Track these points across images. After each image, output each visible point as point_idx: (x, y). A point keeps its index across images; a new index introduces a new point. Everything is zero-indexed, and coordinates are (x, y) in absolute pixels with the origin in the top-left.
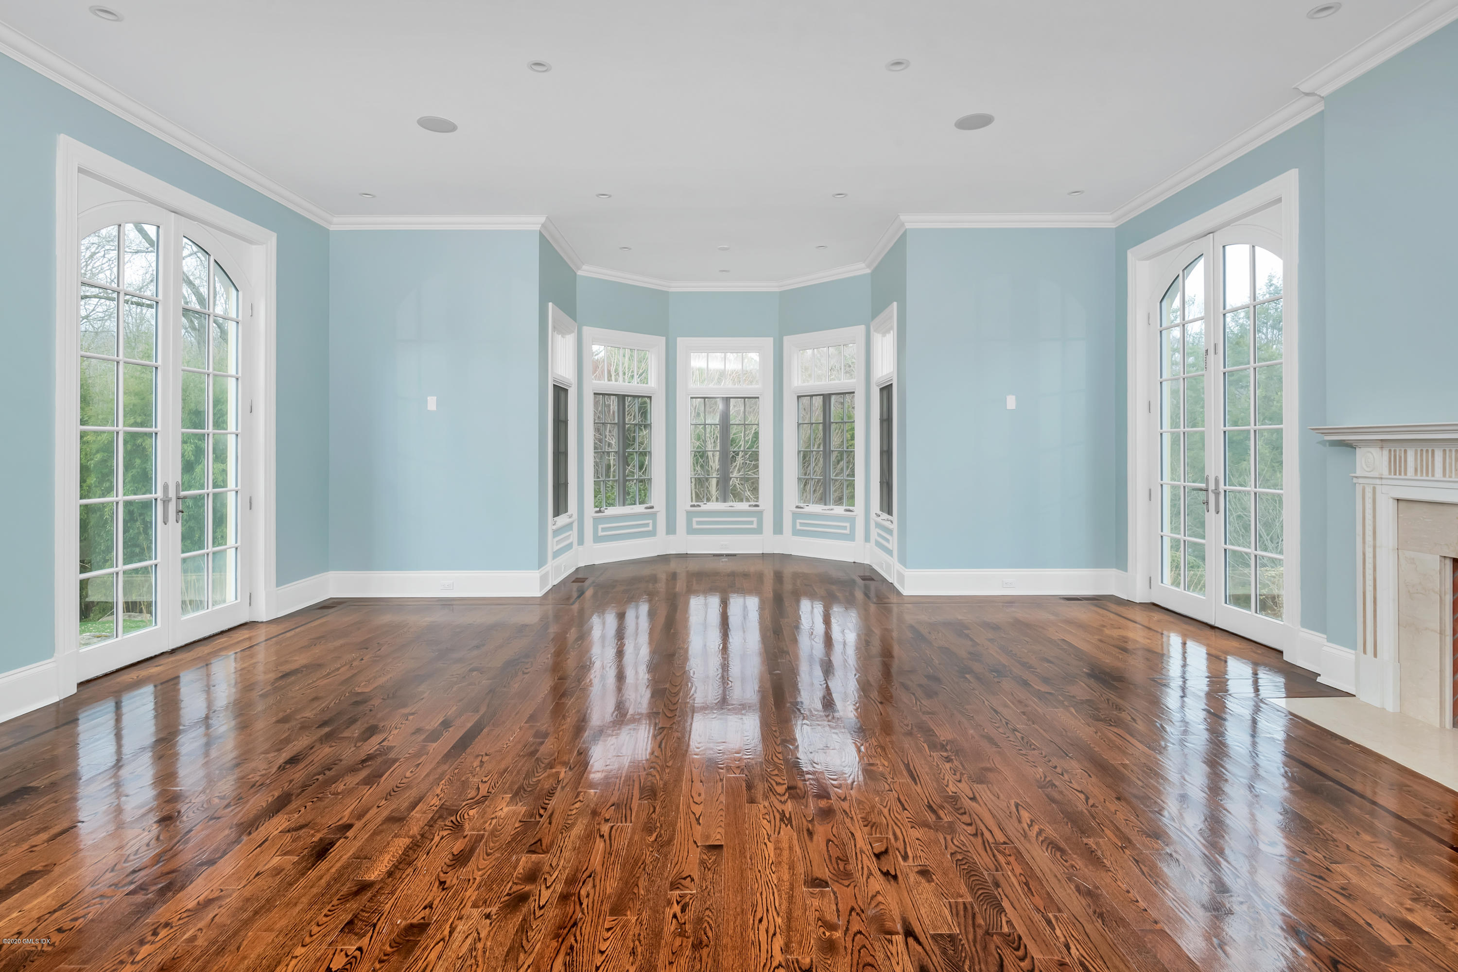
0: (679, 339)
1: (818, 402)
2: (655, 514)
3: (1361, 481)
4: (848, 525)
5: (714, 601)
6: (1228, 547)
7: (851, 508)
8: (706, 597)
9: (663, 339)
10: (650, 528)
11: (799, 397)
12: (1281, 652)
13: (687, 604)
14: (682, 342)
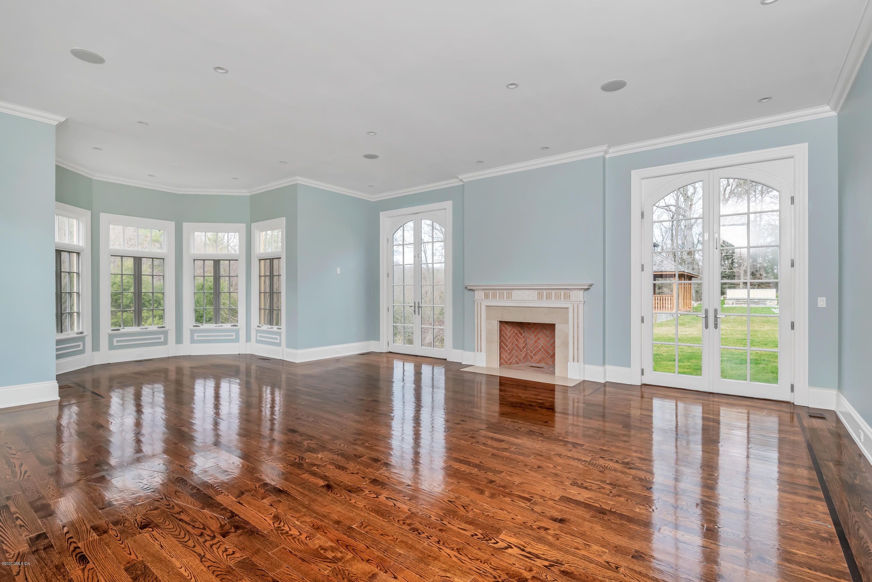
0: (102, 214)
1: (210, 265)
2: (84, 338)
3: (477, 301)
4: (234, 334)
5: (211, 384)
6: (423, 326)
7: (236, 324)
8: (205, 381)
9: (89, 213)
10: (81, 348)
11: (194, 260)
12: (446, 359)
13: (192, 388)
14: (104, 217)
